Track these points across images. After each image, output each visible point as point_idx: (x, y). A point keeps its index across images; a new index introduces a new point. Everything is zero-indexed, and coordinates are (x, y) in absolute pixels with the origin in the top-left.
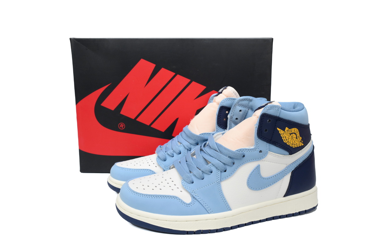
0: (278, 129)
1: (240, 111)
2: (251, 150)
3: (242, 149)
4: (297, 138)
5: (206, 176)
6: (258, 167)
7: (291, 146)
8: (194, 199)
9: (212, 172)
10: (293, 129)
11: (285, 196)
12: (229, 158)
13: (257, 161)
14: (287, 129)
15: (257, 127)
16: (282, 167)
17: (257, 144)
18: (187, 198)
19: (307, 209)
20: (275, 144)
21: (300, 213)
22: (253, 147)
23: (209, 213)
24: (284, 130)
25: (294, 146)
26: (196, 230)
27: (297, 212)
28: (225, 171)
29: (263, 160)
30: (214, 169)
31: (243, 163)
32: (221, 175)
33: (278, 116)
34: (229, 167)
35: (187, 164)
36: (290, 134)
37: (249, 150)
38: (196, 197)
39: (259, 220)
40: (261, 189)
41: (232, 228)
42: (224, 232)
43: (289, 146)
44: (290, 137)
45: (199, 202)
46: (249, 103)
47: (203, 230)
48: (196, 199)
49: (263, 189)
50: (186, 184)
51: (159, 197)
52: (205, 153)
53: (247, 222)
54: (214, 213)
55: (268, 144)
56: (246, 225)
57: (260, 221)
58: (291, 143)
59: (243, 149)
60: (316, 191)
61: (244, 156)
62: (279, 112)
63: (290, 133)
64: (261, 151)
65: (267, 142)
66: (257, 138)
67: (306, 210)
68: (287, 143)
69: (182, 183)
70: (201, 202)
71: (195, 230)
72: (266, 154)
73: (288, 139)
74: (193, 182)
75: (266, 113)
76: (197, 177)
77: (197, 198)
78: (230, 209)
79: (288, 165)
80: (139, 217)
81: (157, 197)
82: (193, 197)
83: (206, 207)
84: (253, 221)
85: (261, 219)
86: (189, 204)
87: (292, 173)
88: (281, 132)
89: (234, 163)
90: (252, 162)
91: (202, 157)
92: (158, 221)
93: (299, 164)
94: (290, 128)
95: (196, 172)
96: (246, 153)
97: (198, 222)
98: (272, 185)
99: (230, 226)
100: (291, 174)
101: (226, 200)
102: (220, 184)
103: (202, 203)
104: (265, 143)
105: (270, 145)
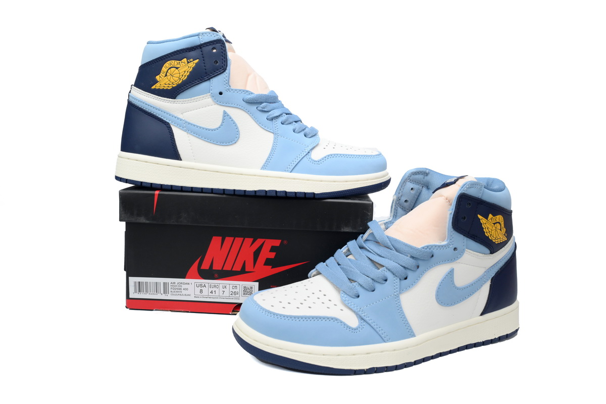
0: (480, 217)
1: (412, 189)
2: (442, 246)
3: (430, 246)
4: (501, 230)
5: (378, 287)
6: (451, 272)
7: (494, 241)
8: (362, 321)
9: (386, 280)
10: (498, 216)
11: (482, 314)
12: (411, 259)
13: (450, 262)
14: (490, 216)
15: (453, 213)
16: (480, 272)
17: (450, 238)
18: (352, 321)
19: (508, 333)
20: (474, 238)
21: (500, 339)
22: (444, 243)
23: (385, 342)
24: (486, 217)
25: (497, 241)
26: (368, 368)
27: (497, 337)
28: (406, 279)
29: (458, 261)
30: (389, 275)
31: (431, 267)
32: (400, 284)
33: (480, 197)
34: (412, 272)
35: (341, 268)
36: (494, 224)
37: (439, 246)
38: (365, 318)
39: (449, 350)
40: (454, 305)
41: (416, 363)
42: (405, 369)
43: (491, 240)
44: (494, 228)
45: (370, 325)
46: (424, 178)
47: (377, 368)
48: (365, 321)
49: (457, 303)
50: (348, 298)
51: (311, 319)
52: (371, 252)
53: (434, 354)
54: (392, 341)
55: (466, 239)
56: (433, 357)
57: (451, 352)
58: (495, 237)
59: (432, 246)
60: (518, 307)
61: (433, 256)
62: (482, 191)
63: (494, 222)
64: (455, 249)
65: (464, 236)
66: (452, 230)
67: (507, 335)
68: (490, 237)
69: (342, 297)
70: (372, 325)
71: (366, 367)
72: (463, 252)
73: (490, 231)
74: (359, 296)
75: (466, 192)
76: (365, 287)
77: (367, 319)
78: (414, 336)
79: (487, 269)
80: (281, 350)
81: (307, 319)
82: (361, 318)
83: (380, 333)
84: (441, 351)
85: (452, 349)
86: (355, 329)
87: (492, 280)
88: (483, 220)
89: (418, 267)
90: (443, 264)
91: (367, 258)
92: (312, 355)
93: (500, 267)
94: (494, 215)
95: (362, 280)
96: (435, 251)
97: (371, 355)
98: (468, 298)
99: (413, 361)
100: (491, 282)
101: (408, 321)
102: (399, 299)
103: (375, 327)
104: (462, 236)
105: (468, 239)
